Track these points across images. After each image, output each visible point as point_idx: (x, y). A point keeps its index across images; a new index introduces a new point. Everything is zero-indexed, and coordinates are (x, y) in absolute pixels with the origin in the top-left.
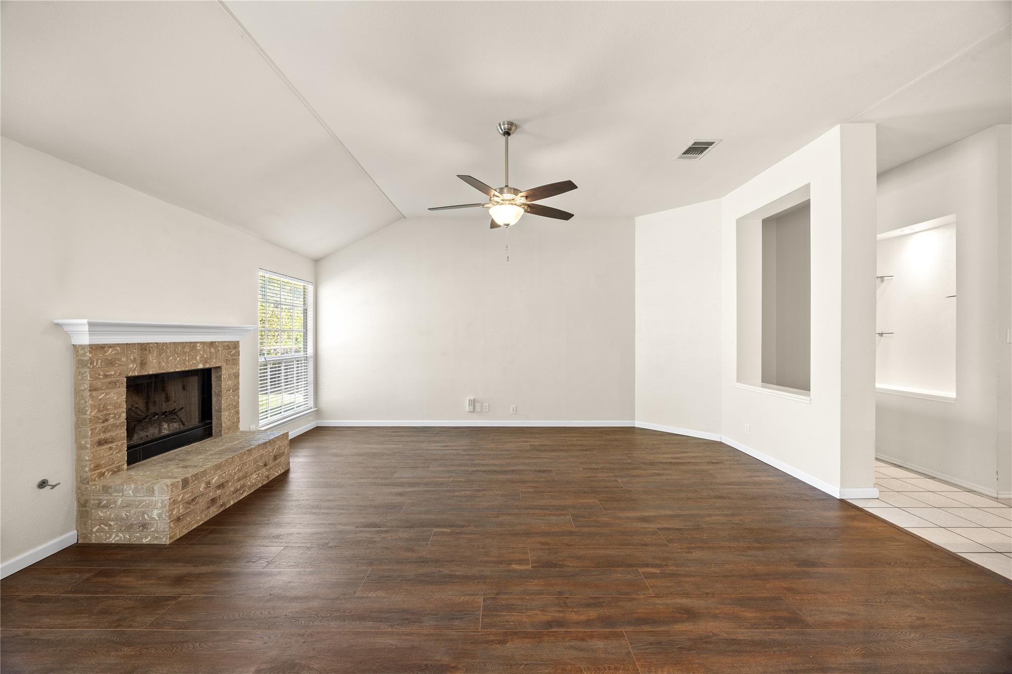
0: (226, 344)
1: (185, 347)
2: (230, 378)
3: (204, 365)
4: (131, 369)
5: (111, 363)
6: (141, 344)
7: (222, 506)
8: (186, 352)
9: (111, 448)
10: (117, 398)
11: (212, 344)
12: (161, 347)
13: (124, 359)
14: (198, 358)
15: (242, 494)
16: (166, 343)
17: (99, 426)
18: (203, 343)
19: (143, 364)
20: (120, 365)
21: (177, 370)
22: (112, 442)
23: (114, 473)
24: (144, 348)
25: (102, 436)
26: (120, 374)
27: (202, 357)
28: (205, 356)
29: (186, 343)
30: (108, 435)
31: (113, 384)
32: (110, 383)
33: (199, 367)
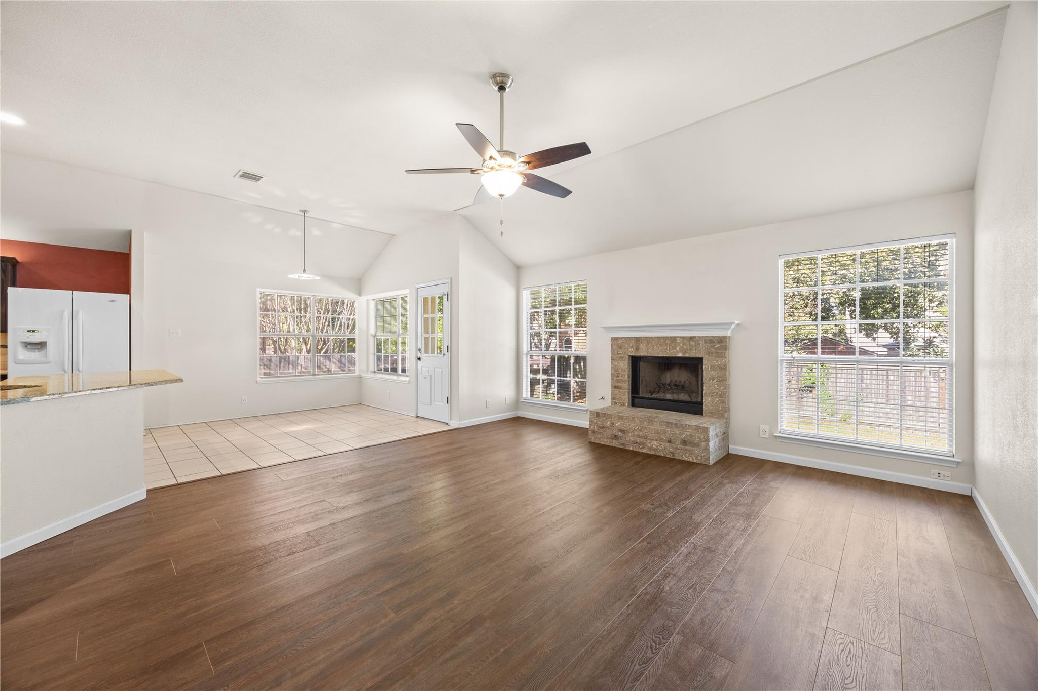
0: (709, 338)
1: (666, 340)
2: (713, 368)
3: (683, 354)
4: (630, 351)
5: (620, 347)
6: (636, 337)
7: (623, 444)
8: (667, 344)
9: (620, 392)
10: (624, 366)
11: (692, 338)
12: (648, 340)
13: (626, 346)
14: (678, 348)
15: (641, 448)
16: (652, 337)
17: (615, 378)
18: (683, 338)
19: (637, 349)
20: (625, 349)
21: (660, 355)
22: (621, 389)
23: (621, 405)
24: (638, 340)
25: (616, 384)
26: (625, 354)
27: (682, 347)
28: (685, 347)
29: (668, 337)
30: (619, 384)
31: (622, 359)
32: (620, 357)
33: (678, 356)
